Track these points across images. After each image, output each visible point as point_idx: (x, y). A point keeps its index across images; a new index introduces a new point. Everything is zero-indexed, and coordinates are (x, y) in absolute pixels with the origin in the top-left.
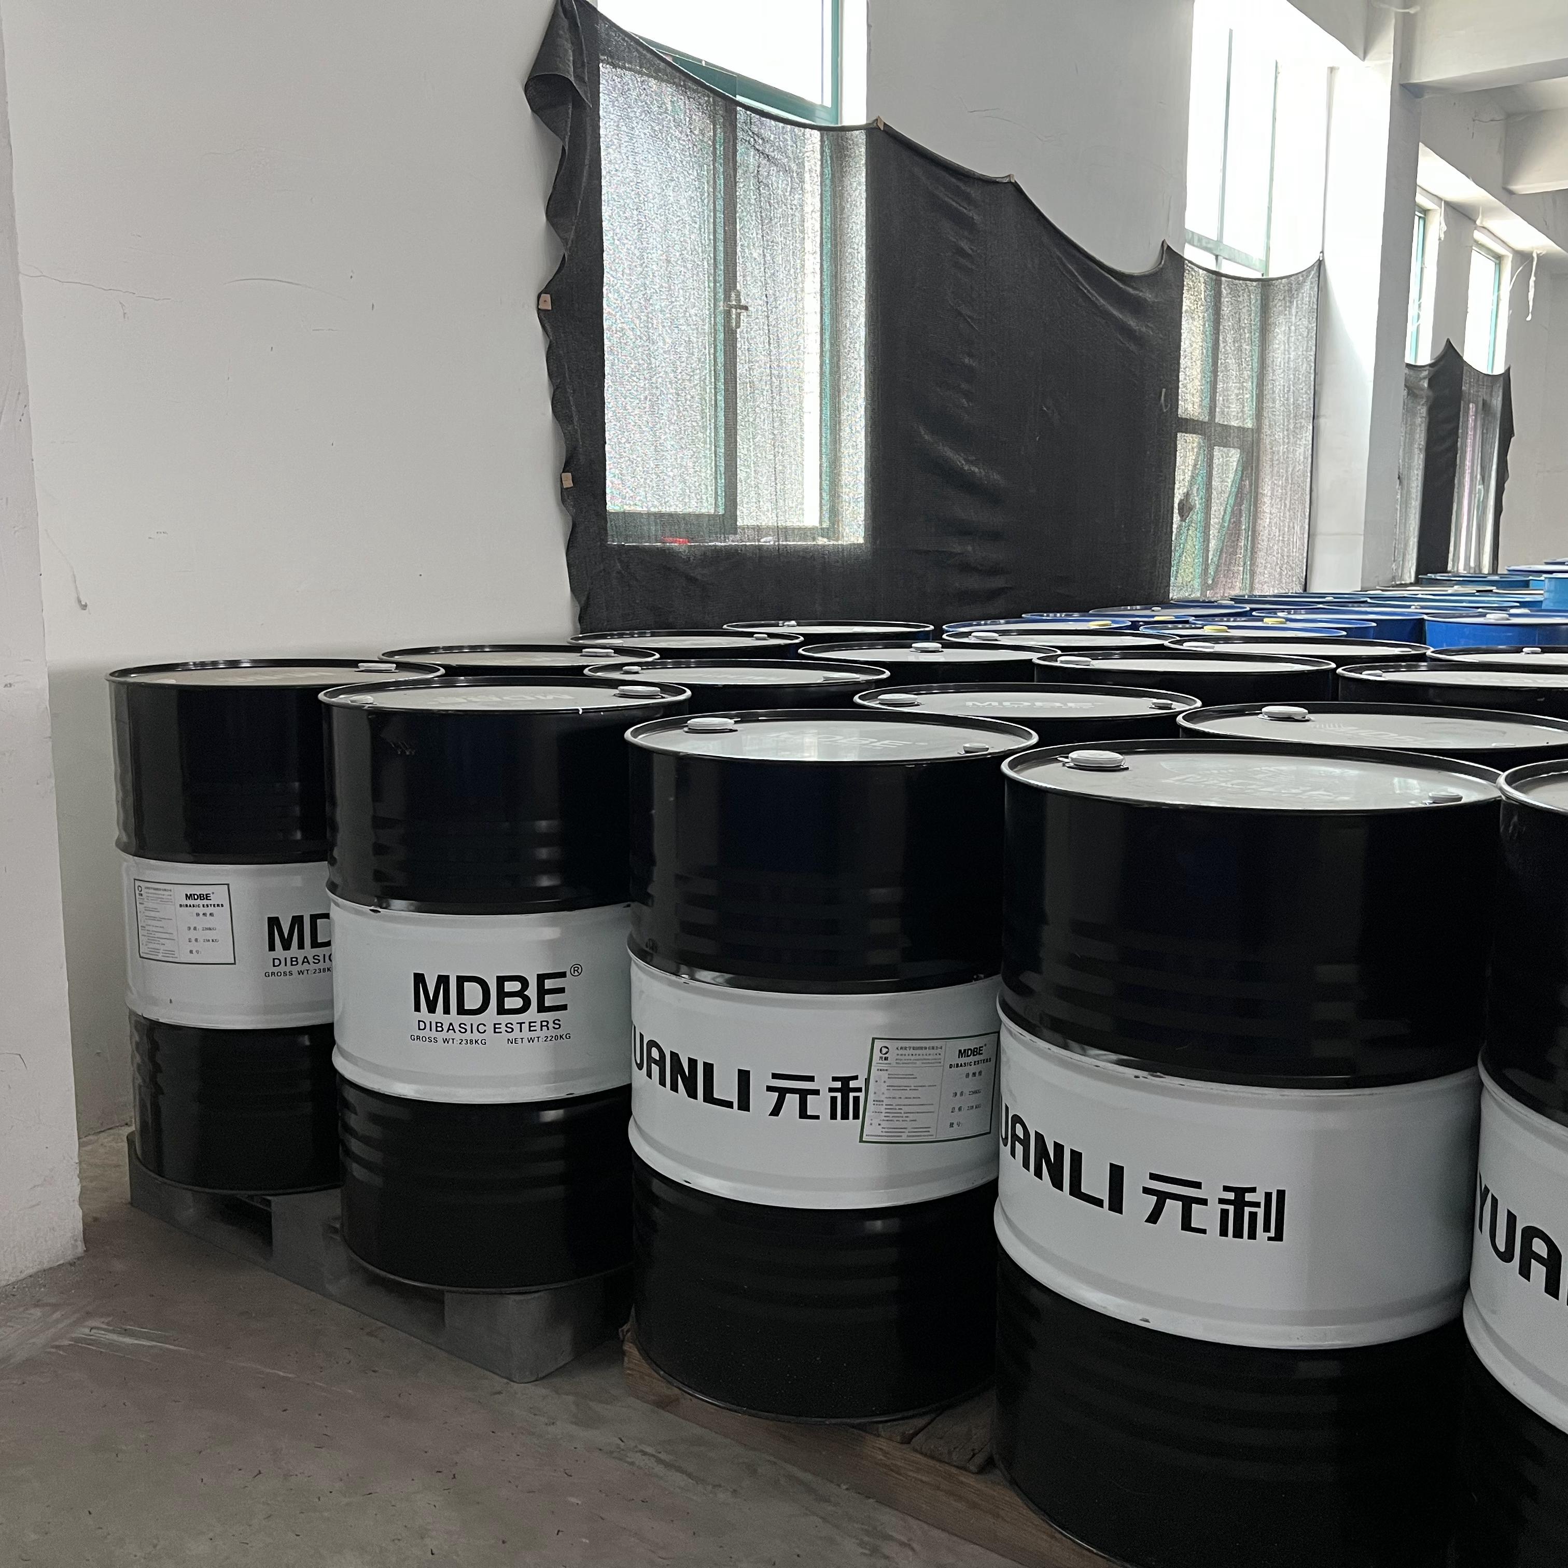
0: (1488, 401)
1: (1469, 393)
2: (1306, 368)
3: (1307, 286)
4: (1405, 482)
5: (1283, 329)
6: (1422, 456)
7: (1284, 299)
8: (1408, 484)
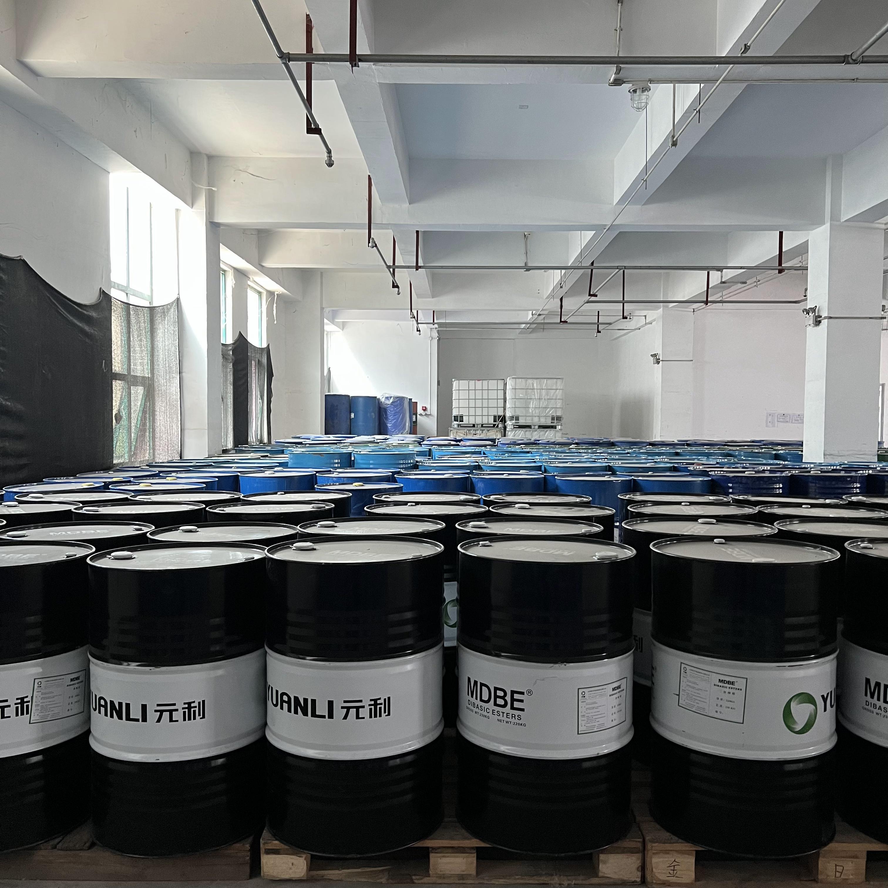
0: (260, 360)
1: (251, 356)
2: (174, 349)
3: (172, 310)
4: (225, 400)
5: (161, 331)
6: (232, 387)
7: (161, 316)
8: (226, 401)
